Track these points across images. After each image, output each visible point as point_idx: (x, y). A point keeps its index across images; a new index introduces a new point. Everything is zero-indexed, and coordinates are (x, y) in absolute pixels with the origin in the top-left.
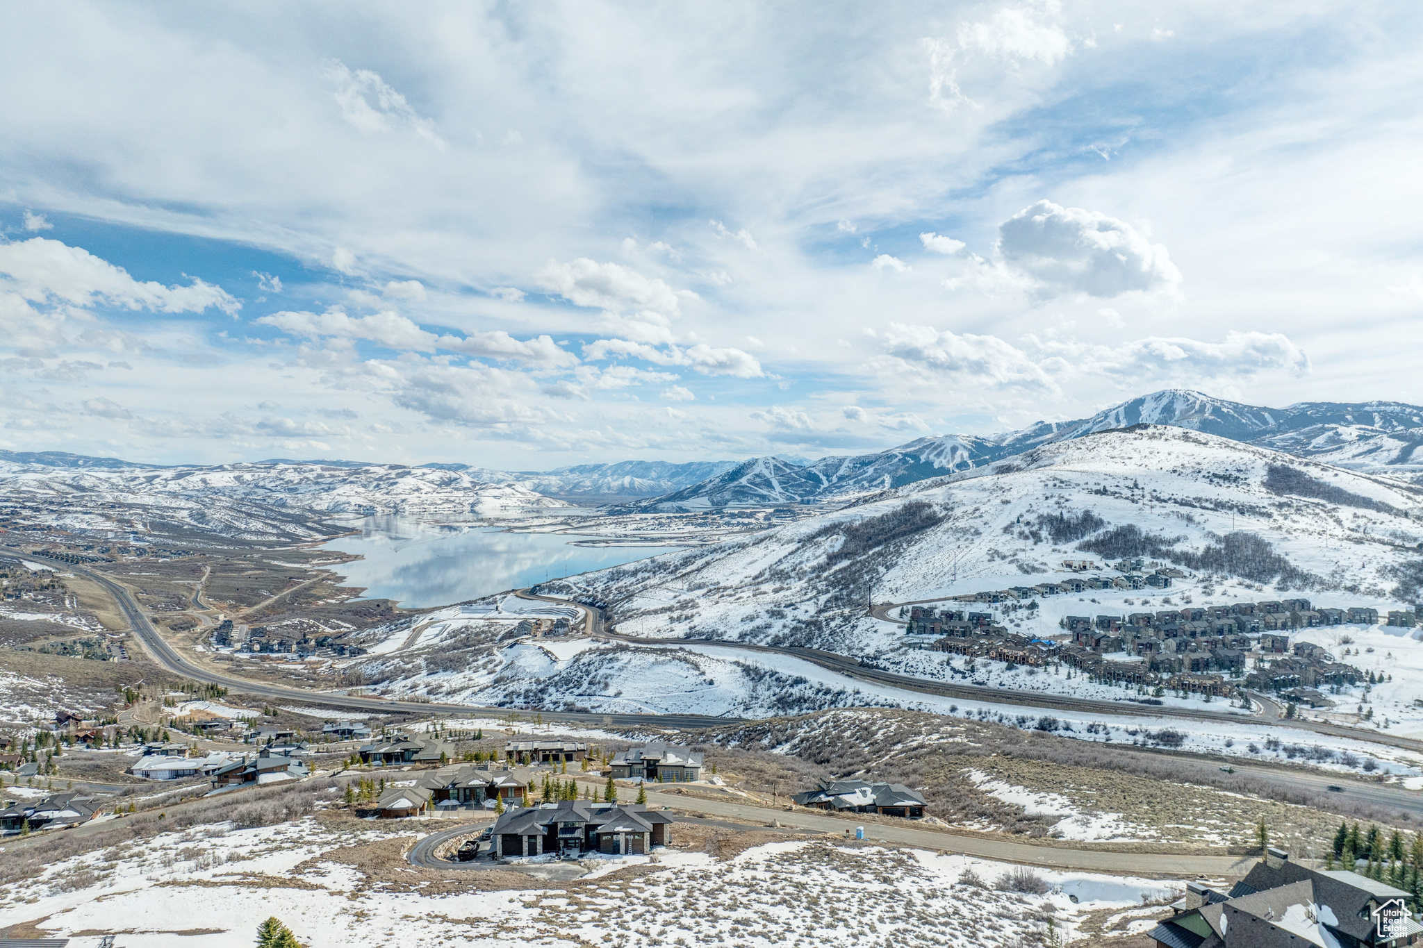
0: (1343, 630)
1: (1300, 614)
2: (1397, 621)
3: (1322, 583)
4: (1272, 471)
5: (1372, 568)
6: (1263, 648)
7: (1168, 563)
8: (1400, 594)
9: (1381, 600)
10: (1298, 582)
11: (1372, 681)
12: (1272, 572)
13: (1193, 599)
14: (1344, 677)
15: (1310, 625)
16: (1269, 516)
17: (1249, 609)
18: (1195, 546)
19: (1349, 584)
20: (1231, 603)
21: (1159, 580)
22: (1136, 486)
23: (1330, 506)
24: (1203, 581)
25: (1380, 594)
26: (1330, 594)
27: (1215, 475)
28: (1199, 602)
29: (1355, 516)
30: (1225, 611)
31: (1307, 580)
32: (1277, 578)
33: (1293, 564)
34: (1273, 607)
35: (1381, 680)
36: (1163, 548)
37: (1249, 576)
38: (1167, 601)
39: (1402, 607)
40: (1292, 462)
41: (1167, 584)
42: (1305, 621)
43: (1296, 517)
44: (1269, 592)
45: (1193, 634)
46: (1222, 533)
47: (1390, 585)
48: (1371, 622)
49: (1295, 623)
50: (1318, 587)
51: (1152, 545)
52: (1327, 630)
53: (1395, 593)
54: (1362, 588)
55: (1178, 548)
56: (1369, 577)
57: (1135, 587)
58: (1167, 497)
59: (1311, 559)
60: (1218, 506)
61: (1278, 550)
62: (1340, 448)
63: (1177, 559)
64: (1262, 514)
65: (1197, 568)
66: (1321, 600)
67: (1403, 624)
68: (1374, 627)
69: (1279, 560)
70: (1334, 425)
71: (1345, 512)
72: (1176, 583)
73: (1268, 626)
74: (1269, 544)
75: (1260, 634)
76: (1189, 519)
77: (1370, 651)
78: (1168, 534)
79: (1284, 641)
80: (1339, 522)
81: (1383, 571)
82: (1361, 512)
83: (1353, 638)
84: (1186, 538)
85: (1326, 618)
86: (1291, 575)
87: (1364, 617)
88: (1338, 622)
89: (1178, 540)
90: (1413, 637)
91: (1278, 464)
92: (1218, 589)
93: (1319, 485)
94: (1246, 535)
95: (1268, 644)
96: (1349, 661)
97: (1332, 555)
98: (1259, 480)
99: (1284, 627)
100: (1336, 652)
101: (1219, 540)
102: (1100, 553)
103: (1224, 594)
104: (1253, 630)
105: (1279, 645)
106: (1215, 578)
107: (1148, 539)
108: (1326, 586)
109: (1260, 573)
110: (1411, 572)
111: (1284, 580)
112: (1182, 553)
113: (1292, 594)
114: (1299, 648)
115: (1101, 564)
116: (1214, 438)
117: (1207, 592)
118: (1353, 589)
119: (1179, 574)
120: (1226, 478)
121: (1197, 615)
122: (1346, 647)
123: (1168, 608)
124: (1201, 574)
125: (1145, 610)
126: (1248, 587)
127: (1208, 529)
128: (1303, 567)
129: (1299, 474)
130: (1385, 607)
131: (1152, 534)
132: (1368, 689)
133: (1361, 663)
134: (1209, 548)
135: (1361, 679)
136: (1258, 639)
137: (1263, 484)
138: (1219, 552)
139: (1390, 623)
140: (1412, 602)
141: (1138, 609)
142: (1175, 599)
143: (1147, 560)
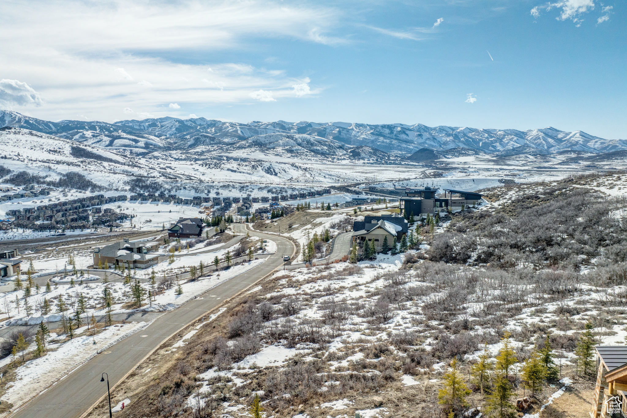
0: (117, 203)
1: (101, 200)
2: (133, 199)
3: (106, 188)
4: (73, 148)
5: (121, 182)
6: (93, 212)
7: (45, 186)
8: (132, 190)
9: (126, 193)
10: (98, 189)
11: (132, 217)
12: (88, 186)
13: (61, 199)
14: (123, 217)
15: (106, 203)
16: (79, 166)
17: (84, 199)
18: (55, 178)
19: (115, 188)
20: (76, 199)
21: (43, 193)
22: (19, 154)
23: (99, 162)
24: (62, 191)
25: (126, 191)
26: (109, 192)
27: (50, 150)
28: (63, 199)
29: (109, 165)
30: (75, 202)
31: (101, 188)
32: (90, 189)
33: (95, 183)
34: (92, 198)
35: (134, 217)
36: (42, 180)
37: (79, 188)
38: (50, 200)
39: (133, 194)
40: (80, 145)
41: (48, 193)
42: (105, 202)
43: (89, 166)
44: (88, 194)
45: (66, 210)
46: (64, 173)
47: (128, 187)
48: (126, 200)
49: (101, 203)
50: (105, 190)
51: (36, 179)
52: (112, 204)
53: (130, 190)
54: (120, 189)
55: (48, 179)
56: (121, 186)
57: (36, 196)
58: (35, 159)
59: (100, 180)
60: (58, 162)
61: (88, 178)
62: (86, 140)
63: (49, 184)
64: (77, 165)
65: (58, 187)
66: (107, 195)
67: (135, 199)
68: (127, 201)
69: (89, 181)
70: (81, 131)
71: (106, 164)
72: (52, 194)
73: (93, 205)
74: (84, 176)
75: (91, 208)
76: (50, 168)
77: (127, 209)
78: (42, 174)
79: (100, 209)
80: (104, 167)
81: (126, 183)
82: (110, 164)
83: (121, 205)
84: (50, 176)
85: (111, 200)
86: (95, 187)
87: (123, 198)
88: (115, 201)
89: (47, 176)
90: (139, 203)
91: (75, 146)
92: (69, 194)
93: (93, 154)
94: (74, 173)
95: (95, 211)
96: (122, 212)
97: (107, 178)
98: (69, 152)
99: (98, 205)
100: (118, 211)
101: (64, 176)
102: (13, 184)
103: (72, 195)
104: (88, 206)
105: (98, 211)
106: (66, 190)
107: (33, 176)
108: (108, 190)
109: (83, 187)
110: (133, 183)
111: (92, 189)
112: (50, 181)
113: (96, 193)
114: (106, 211)
115: (16, 188)
116: (44, 135)
117: (65, 195)
118: (117, 190)
119: (52, 190)
120: (55, 151)
121: (65, 204)
122: (120, 209)
123: (51, 203)
124: (60, 189)
125: (43, 204)
126: (80, 192)
127: (58, 172)
128: (99, 184)
129: (84, 150)
130: (129, 195)
131: (35, 175)
132: (131, 220)
133: (126, 212)
134: (61, 179)
135: (128, 217)
136: (90, 210)
137: (71, 154)
138: (65, 180)
139: (131, 200)
140: (136, 193)
141: (39, 204)
142: (53, 199)
143: (36, 186)
